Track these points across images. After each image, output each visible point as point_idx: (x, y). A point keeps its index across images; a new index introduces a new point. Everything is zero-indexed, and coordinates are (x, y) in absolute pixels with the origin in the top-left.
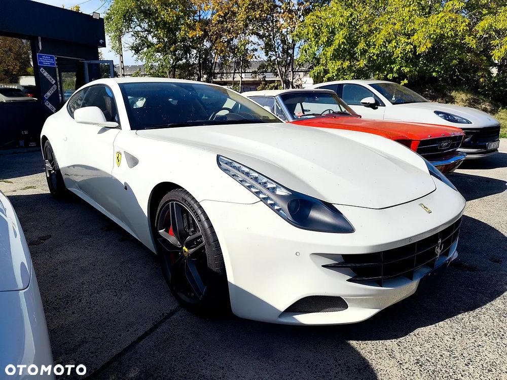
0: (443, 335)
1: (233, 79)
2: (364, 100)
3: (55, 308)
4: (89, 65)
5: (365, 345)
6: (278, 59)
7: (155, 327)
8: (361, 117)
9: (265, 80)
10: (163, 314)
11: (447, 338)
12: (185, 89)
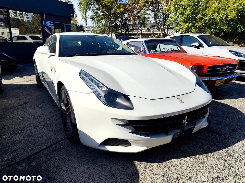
0: (183, 164)
1: (138, 32)
2: (193, 44)
3: (15, 133)
4: (66, 26)
5: (141, 164)
6: (160, 22)
7: (52, 145)
8: (187, 53)
9: (153, 33)
10: (58, 140)
11: (184, 166)
12: (91, 38)
